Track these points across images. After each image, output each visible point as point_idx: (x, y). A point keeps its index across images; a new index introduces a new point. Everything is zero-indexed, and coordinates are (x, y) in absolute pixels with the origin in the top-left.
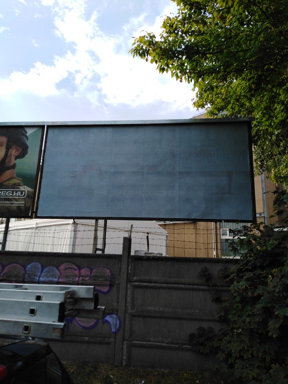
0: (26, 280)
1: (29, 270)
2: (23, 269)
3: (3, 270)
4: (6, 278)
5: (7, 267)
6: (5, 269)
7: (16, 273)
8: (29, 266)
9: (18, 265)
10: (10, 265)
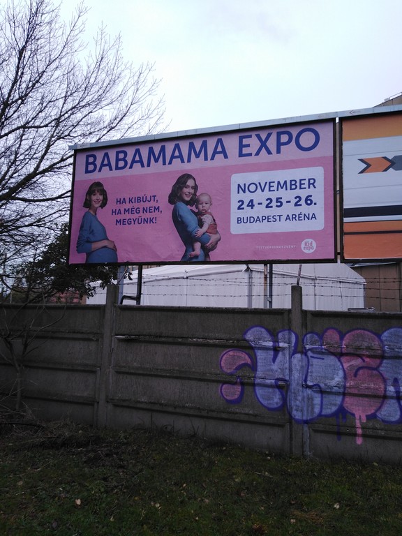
0: (386, 355)
1: (386, 340)
2: (377, 338)
3: (342, 339)
4: (352, 352)
5: (347, 335)
6: (345, 338)
7: (366, 344)
8: (386, 334)
9: (366, 332)
10: (353, 333)
